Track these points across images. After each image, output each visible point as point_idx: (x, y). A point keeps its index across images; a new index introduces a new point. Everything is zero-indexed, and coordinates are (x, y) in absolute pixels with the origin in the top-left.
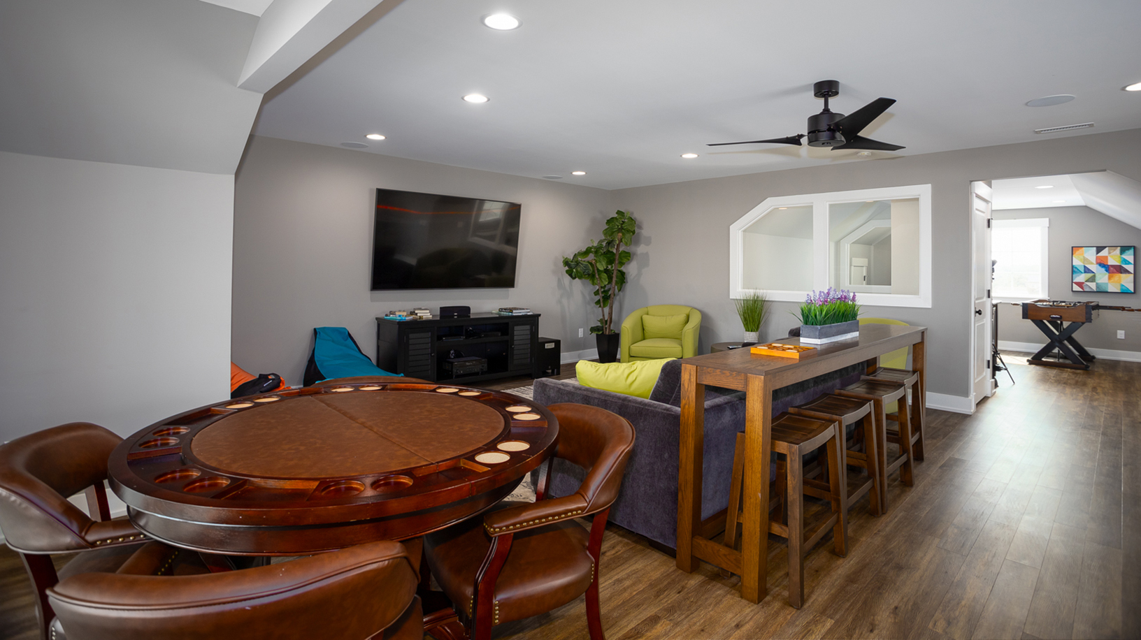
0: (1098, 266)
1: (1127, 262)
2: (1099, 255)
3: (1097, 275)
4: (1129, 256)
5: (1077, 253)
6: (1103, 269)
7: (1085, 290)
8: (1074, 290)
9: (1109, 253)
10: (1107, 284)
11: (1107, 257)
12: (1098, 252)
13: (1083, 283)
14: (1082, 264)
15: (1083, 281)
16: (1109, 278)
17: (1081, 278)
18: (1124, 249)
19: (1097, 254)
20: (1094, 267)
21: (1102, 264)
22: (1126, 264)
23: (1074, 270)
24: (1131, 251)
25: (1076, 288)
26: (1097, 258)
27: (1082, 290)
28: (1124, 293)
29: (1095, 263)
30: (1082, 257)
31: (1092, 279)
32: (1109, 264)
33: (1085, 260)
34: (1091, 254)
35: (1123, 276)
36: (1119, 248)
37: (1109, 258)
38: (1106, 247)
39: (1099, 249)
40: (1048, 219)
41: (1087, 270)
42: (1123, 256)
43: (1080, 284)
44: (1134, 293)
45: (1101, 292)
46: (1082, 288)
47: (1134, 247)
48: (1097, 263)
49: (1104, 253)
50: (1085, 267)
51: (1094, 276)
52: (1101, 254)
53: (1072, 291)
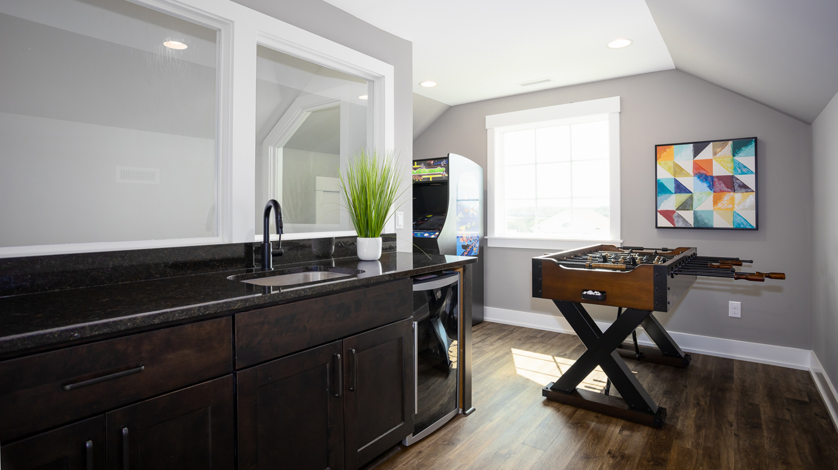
0: (696, 178)
1: (743, 169)
2: (698, 158)
3: (695, 197)
4: (747, 159)
5: (664, 154)
6: (705, 185)
7: (677, 225)
8: (658, 226)
9: (715, 154)
10: (712, 212)
11: (712, 160)
12: (697, 152)
13: (673, 212)
14: (673, 177)
15: (675, 209)
16: (715, 202)
17: (670, 202)
18: (739, 145)
19: (695, 156)
20: (689, 182)
21: (702, 173)
22: (743, 173)
23: (660, 188)
24: (751, 148)
25: (663, 222)
26: (694, 162)
27: (671, 226)
28: (739, 230)
29: (692, 174)
30: (671, 164)
31: (686, 206)
32: (714, 175)
33: (678, 169)
34: (684, 157)
35: (738, 196)
36: (730, 143)
37: (714, 162)
38: (709, 142)
39: (699, 147)
40: (618, 97)
41: (680, 188)
42: (736, 158)
43: (668, 215)
44: (757, 228)
45: (701, 227)
46: (672, 222)
47: (756, 138)
48: (695, 174)
49: (706, 154)
50: (676, 181)
51: (691, 198)
52: (703, 156)
53: (657, 227)
